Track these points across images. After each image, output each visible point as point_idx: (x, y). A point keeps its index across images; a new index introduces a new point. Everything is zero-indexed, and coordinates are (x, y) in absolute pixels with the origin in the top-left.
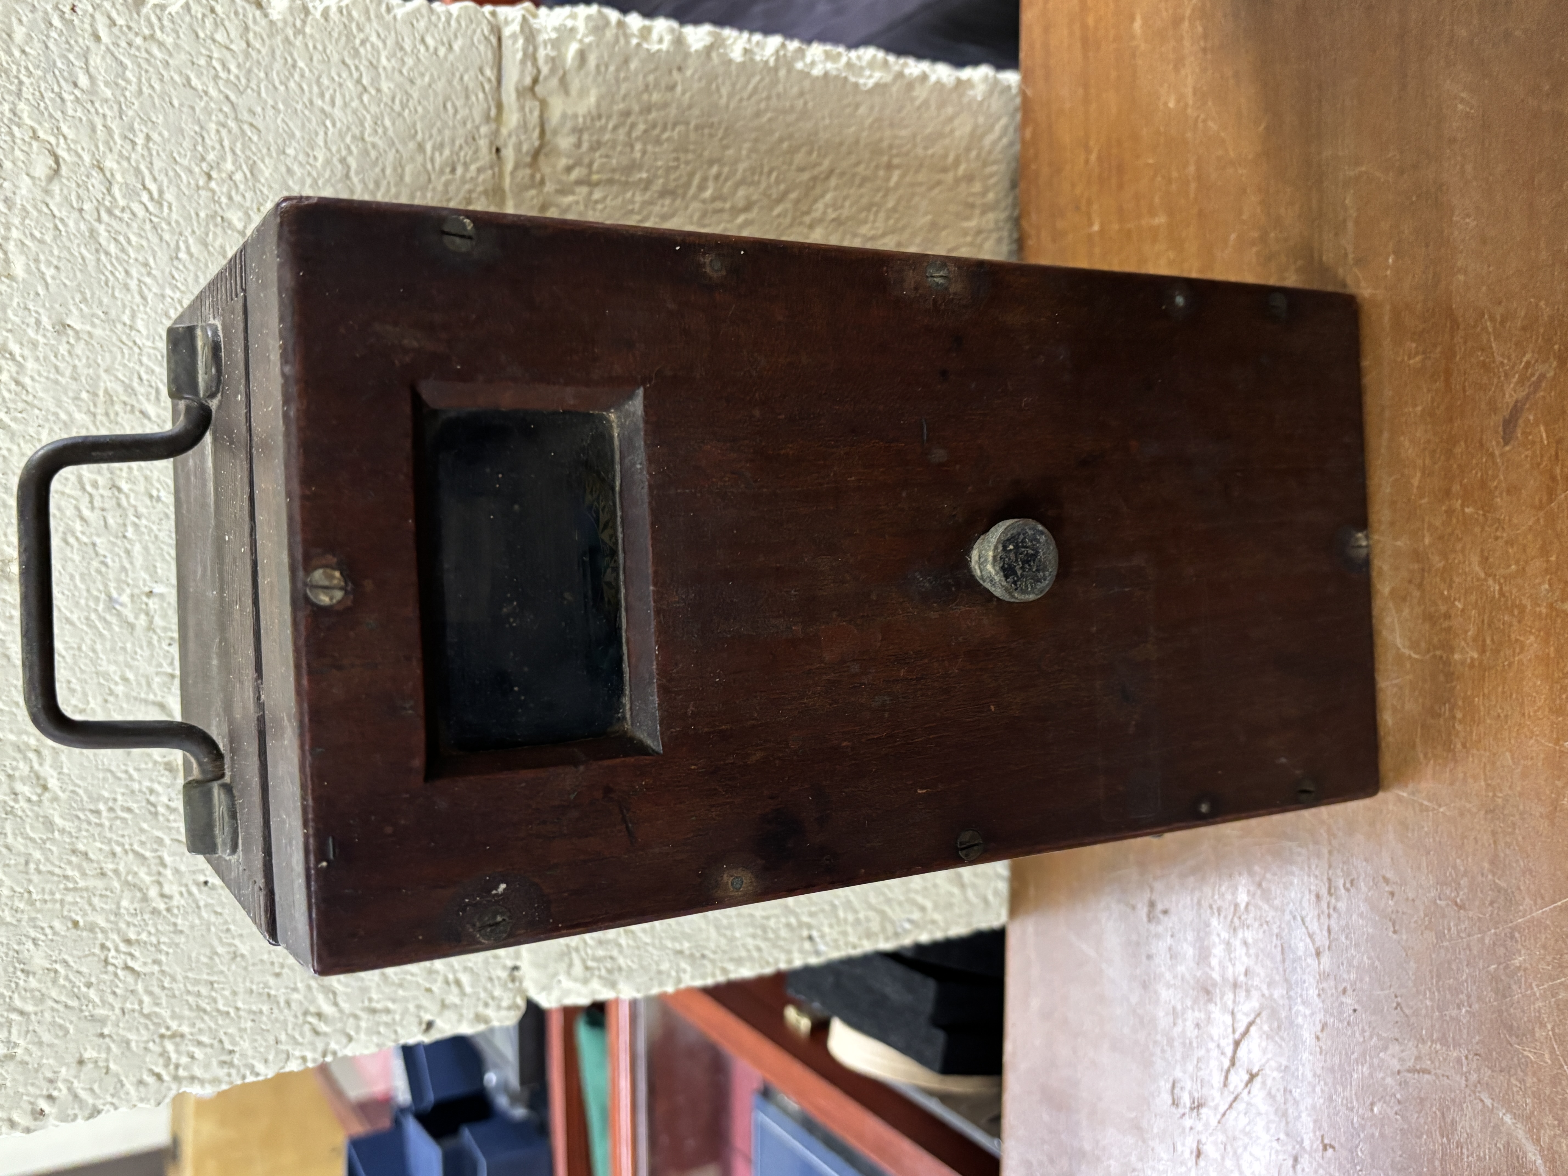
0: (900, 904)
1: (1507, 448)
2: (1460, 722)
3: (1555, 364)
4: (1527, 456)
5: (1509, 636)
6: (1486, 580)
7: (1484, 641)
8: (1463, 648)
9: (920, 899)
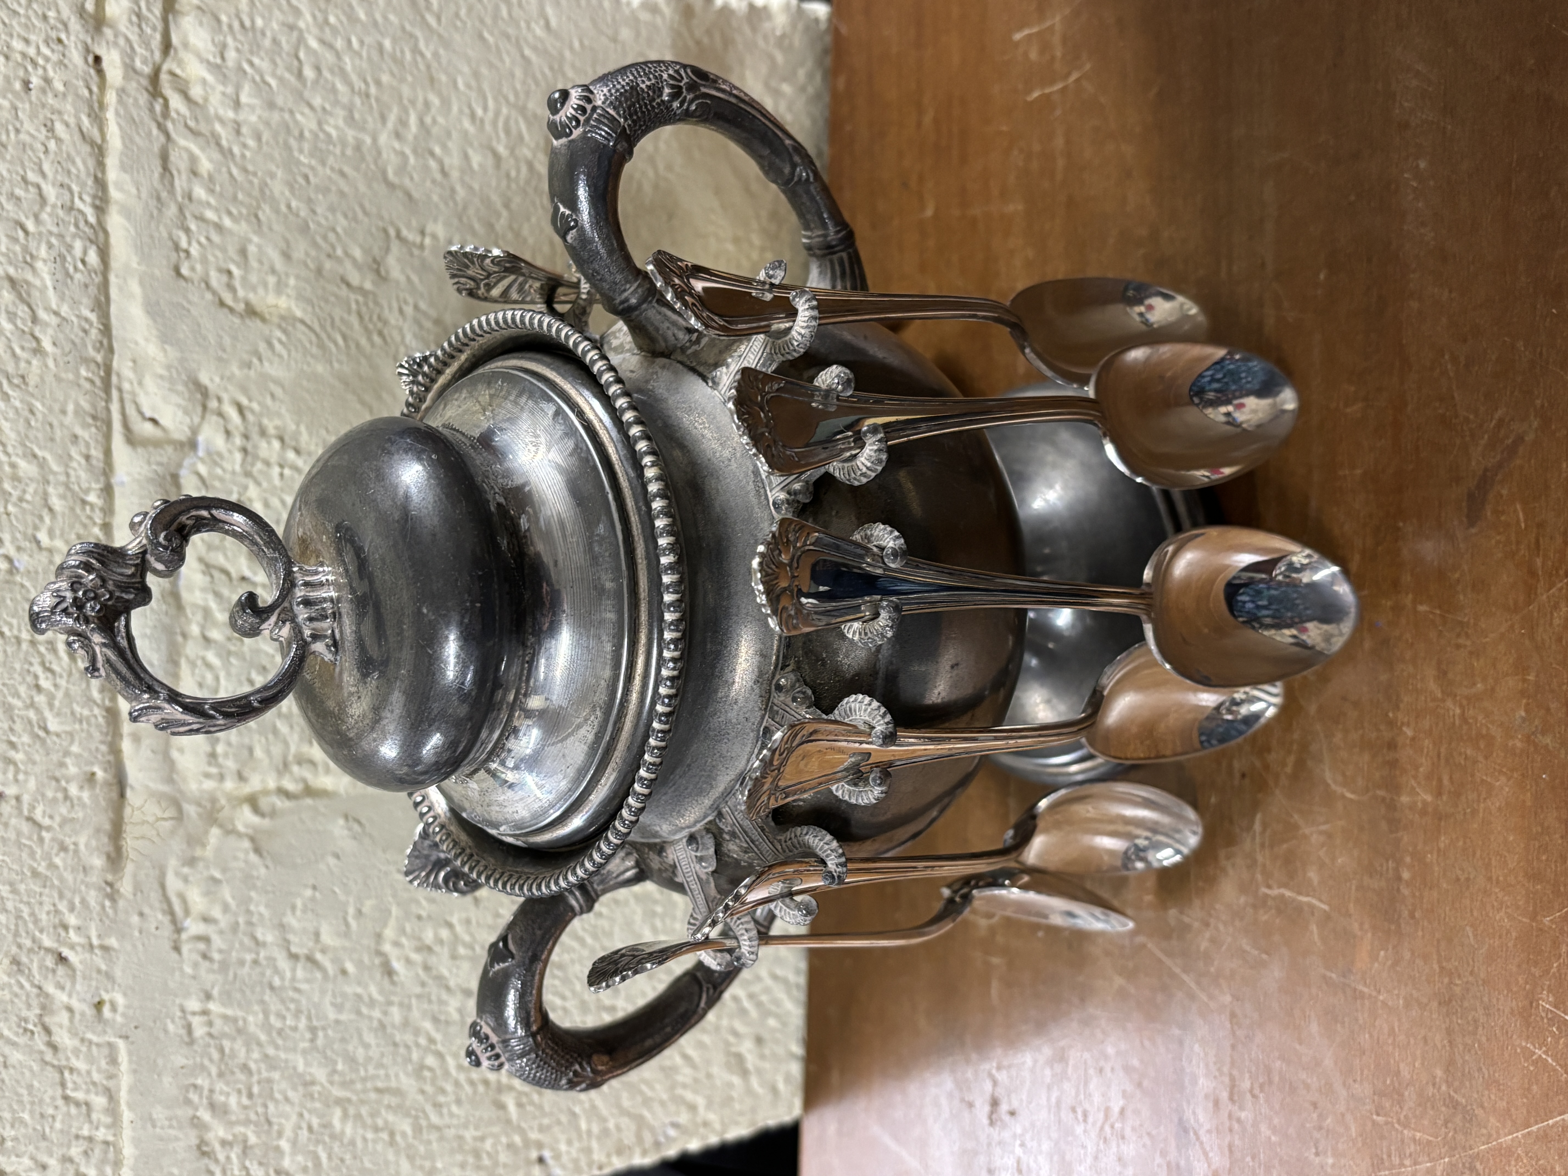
0: (662, 1103)
1: (1473, 530)
2: (1408, 884)
3: (1535, 424)
4: (1498, 542)
5: (1473, 776)
6: (1443, 700)
7: (1440, 780)
8: (1413, 788)
9: (689, 1096)
